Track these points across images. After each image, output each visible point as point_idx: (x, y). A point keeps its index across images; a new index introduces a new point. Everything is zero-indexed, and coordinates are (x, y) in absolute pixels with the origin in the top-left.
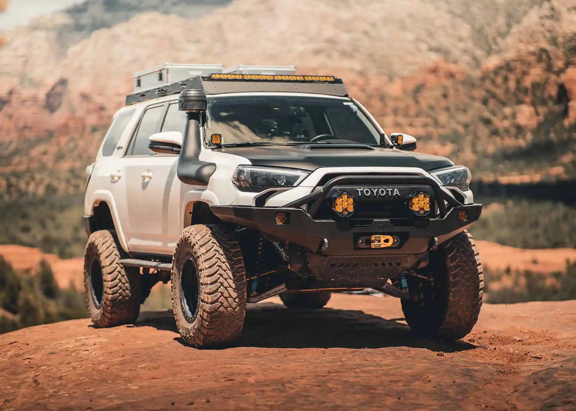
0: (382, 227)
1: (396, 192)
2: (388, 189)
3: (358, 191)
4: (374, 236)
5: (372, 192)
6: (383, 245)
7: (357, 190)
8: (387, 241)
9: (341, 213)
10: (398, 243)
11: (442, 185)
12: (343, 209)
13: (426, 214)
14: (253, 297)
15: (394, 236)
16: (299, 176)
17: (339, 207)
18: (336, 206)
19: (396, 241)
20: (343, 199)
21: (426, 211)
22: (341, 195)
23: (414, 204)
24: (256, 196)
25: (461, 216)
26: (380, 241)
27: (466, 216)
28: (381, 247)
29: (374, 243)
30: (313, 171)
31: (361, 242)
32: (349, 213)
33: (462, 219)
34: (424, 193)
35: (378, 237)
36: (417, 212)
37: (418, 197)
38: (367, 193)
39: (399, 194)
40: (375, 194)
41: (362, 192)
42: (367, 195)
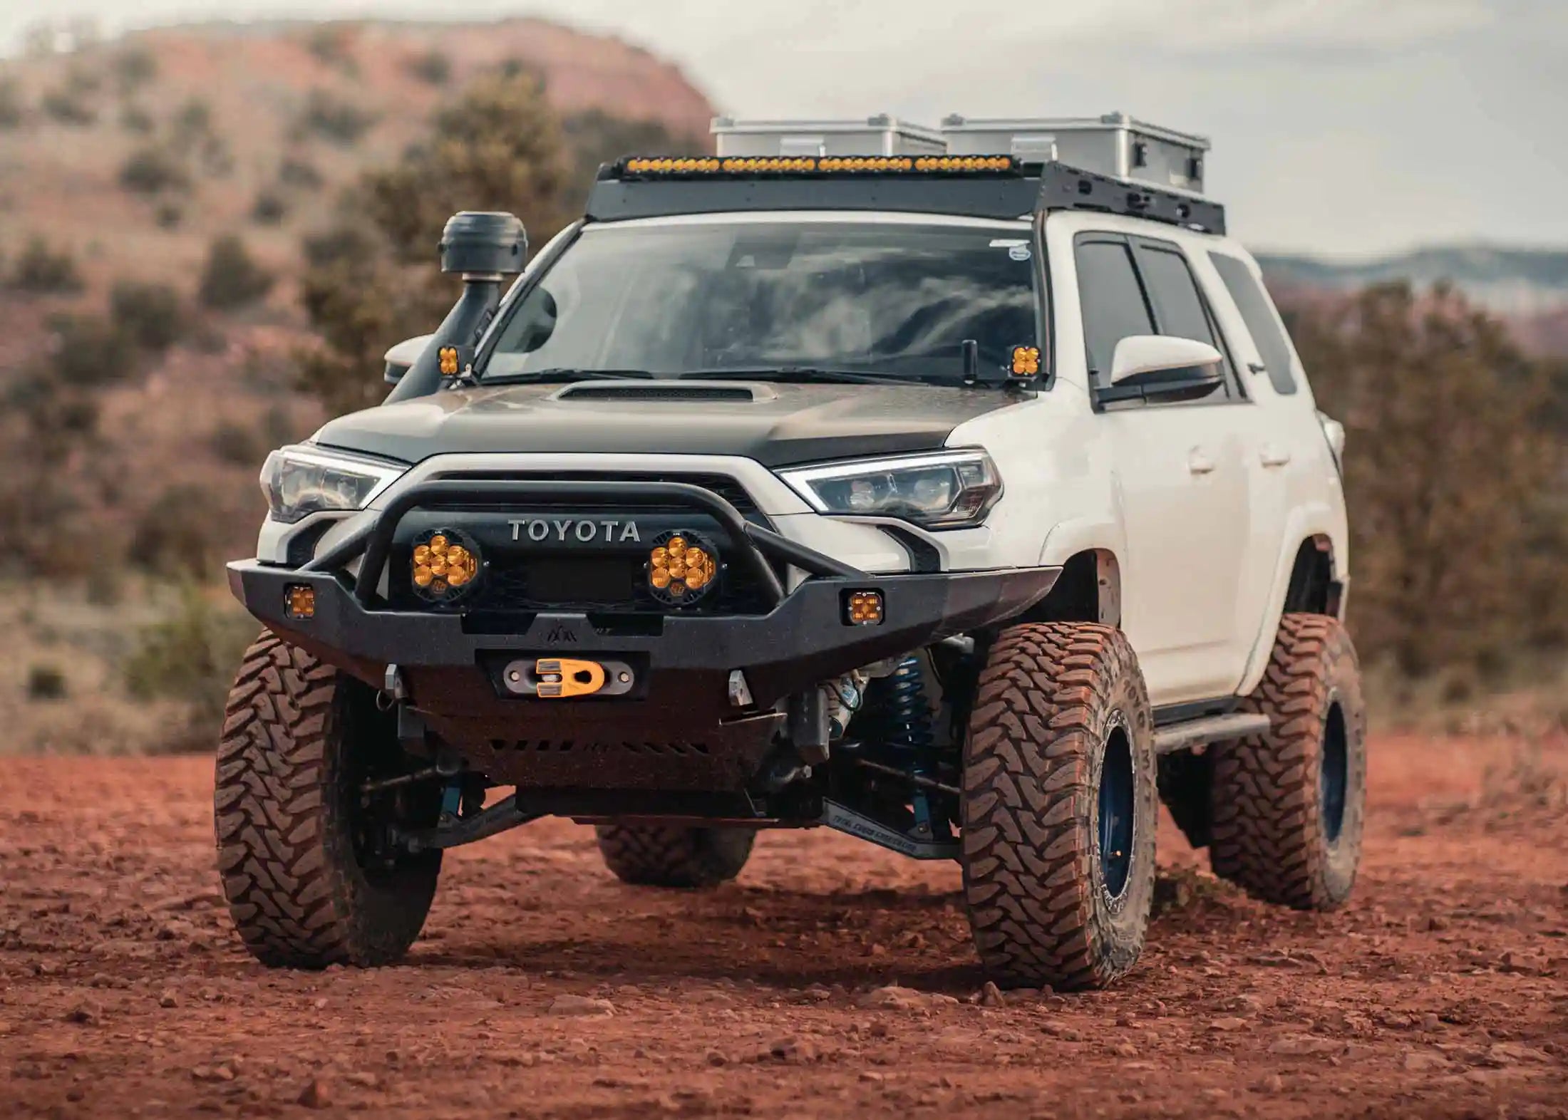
0: (561, 636)
1: (630, 531)
2: (603, 523)
3: (512, 525)
4: (540, 660)
5: (552, 527)
6: (571, 688)
7: (510, 522)
8: (584, 677)
9: (425, 591)
10: (630, 684)
11: (816, 512)
12: (435, 578)
13: (691, 599)
14: (444, 831)
15: (610, 665)
16: (379, 479)
17: (422, 574)
18: (415, 570)
19: (625, 678)
20: (430, 547)
21: (692, 591)
22: (426, 537)
23: (655, 568)
24: (286, 535)
25: (859, 608)
26: (560, 678)
27: (879, 608)
28: (563, 694)
29: (543, 681)
30: (414, 465)
31: (515, 676)
32: (452, 590)
33: (865, 617)
34: (685, 535)
35: (557, 665)
36: (663, 593)
37: (667, 547)
38: (536, 534)
39: (637, 539)
40: (562, 537)
41: (523, 528)
42: (537, 539)
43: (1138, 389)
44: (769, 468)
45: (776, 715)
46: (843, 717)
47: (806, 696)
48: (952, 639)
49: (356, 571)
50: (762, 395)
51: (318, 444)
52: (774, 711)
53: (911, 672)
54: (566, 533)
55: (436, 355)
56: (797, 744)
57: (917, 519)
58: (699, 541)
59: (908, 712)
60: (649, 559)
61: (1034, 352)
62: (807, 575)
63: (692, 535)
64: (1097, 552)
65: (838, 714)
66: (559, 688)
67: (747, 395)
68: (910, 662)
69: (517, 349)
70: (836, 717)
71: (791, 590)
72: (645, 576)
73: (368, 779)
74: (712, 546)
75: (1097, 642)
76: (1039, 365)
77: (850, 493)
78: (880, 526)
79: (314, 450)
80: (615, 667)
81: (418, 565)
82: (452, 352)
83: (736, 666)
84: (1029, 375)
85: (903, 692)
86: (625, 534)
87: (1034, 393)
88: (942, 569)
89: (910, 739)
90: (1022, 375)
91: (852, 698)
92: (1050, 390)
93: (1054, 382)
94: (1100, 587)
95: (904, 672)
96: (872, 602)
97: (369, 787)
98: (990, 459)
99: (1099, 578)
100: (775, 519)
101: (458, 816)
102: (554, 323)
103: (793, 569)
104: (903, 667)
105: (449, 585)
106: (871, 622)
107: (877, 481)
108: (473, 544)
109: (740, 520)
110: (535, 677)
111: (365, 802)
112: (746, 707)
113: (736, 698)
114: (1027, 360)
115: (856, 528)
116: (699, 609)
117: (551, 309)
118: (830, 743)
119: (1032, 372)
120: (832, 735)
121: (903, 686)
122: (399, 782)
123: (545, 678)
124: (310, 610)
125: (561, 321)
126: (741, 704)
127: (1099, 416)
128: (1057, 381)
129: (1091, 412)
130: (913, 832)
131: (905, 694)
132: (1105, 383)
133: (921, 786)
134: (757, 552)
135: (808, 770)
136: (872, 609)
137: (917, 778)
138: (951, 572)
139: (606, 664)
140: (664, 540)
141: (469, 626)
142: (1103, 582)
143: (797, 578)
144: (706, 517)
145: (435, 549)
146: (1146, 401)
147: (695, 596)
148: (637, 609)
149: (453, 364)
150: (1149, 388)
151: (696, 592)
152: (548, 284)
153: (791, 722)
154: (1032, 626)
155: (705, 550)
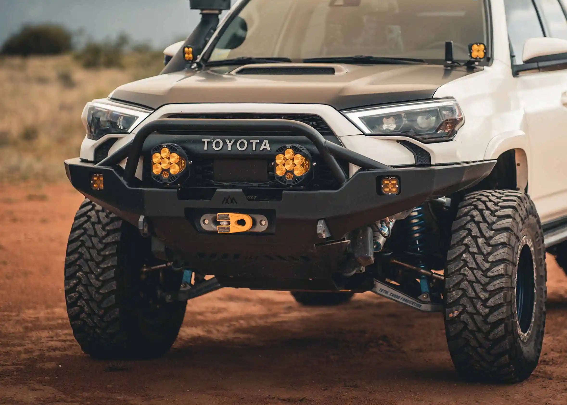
0: (229, 201)
1: (265, 145)
2: (251, 141)
3: (204, 142)
4: (218, 214)
5: (225, 143)
6: (235, 229)
7: (203, 140)
8: (241, 222)
9: (158, 177)
10: (266, 226)
11: (364, 134)
12: (163, 170)
13: (297, 182)
14: (184, 292)
15: (255, 216)
16: (137, 117)
17: (157, 168)
18: (153, 166)
19: (263, 223)
20: (161, 154)
21: (297, 178)
22: (158, 149)
23: (278, 165)
24: (93, 146)
25: (386, 186)
26: (229, 223)
27: (397, 186)
28: (231, 231)
29: (220, 225)
30: (155, 110)
31: (207, 222)
32: (172, 177)
33: (390, 190)
34: (293, 148)
35: (227, 217)
36: (282, 178)
37: (284, 154)
38: (216, 147)
39: (269, 149)
40: (229, 149)
41: (210, 143)
42: (216, 149)
43: (535, 65)
44: (339, 111)
45: (344, 242)
46: (381, 240)
47: (361, 231)
48: (440, 199)
49: (123, 165)
50: (340, 70)
51: (111, 98)
52: (344, 240)
53: (419, 214)
54: (231, 146)
55: (182, 51)
56: (356, 255)
57: (418, 137)
58: (301, 151)
59: (417, 235)
60: (274, 160)
61: (482, 47)
62: (360, 168)
63: (296, 148)
64: (515, 150)
65: (379, 239)
66: (229, 228)
67: (331, 71)
68: (419, 209)
69: (226, 47)
70: (378, 241)
71: (351, 176)
72: (273, 169)
73: (145, 265)
74: (307, 153)
75: (515, 201)
76: (485, 54)
77: (382, 123)
78: (398, 141)
79: (110, 102)
80: (258, 217)
81: (155, 164)
82: (191, 49)
83: (322, 218)
84: (480, 58)
85: (415, 225)
86: (263, 147)
87: (482, 68)
88: (432, 163)
89: (419, 249)
90: (476, 58)
91: (386, 231)
92: (491, 66)
93: (493, 60)
94: (517, 167)
95: (415, 214)
96: (394, 182)
97: (145, 269)
98: (457, 105)
99: (517, 162)
100: (342, 138)
101: (191, 285)
102: (246, 35)
103: (351, 165)
104: (415, 211)
105: (170, 174)
106: (394, 193)
107: (397, 116)
108: (184, 152)
109: (322, 139)
110: (217, 223)
111: (143, 277)
112: (327, 239)
113: (321, 235)
114: (478, 51)
115: (386, 142)
116: (302, 187)
117: (244, 26)
118: (374, 253)
119: (481, 57)
120: (376, 249)
121: (415, 221)
122: (160, 268)
123: (222, 223)
124: (102, 186)
125: (249, 33)
126: (324, 237)
127: (516, 79)
128: (494, 61)
129: (512, 76)
130: (420, 297)
131: (416, 226)
132: (519, 61)
133: (424, 274)
134: (332, 157)
135: (363, 269)
136: (394, 186)
137: (422, 271)
138: (437, 165)
139: (254, 216)
140: (282, 151)
141: (182, 196)
142: (518, 165)
143: (354, 169)
144: (304, 138)
145: (163, 155)
146: (540, 70)
147: (299, 180)
148: (270, 186)
149: (191, 56)
150: (541, 64)
151: (299, 178)
152: (242, 15)
153: (353, 244)
154: (480, 192)
155: (304, 155)
